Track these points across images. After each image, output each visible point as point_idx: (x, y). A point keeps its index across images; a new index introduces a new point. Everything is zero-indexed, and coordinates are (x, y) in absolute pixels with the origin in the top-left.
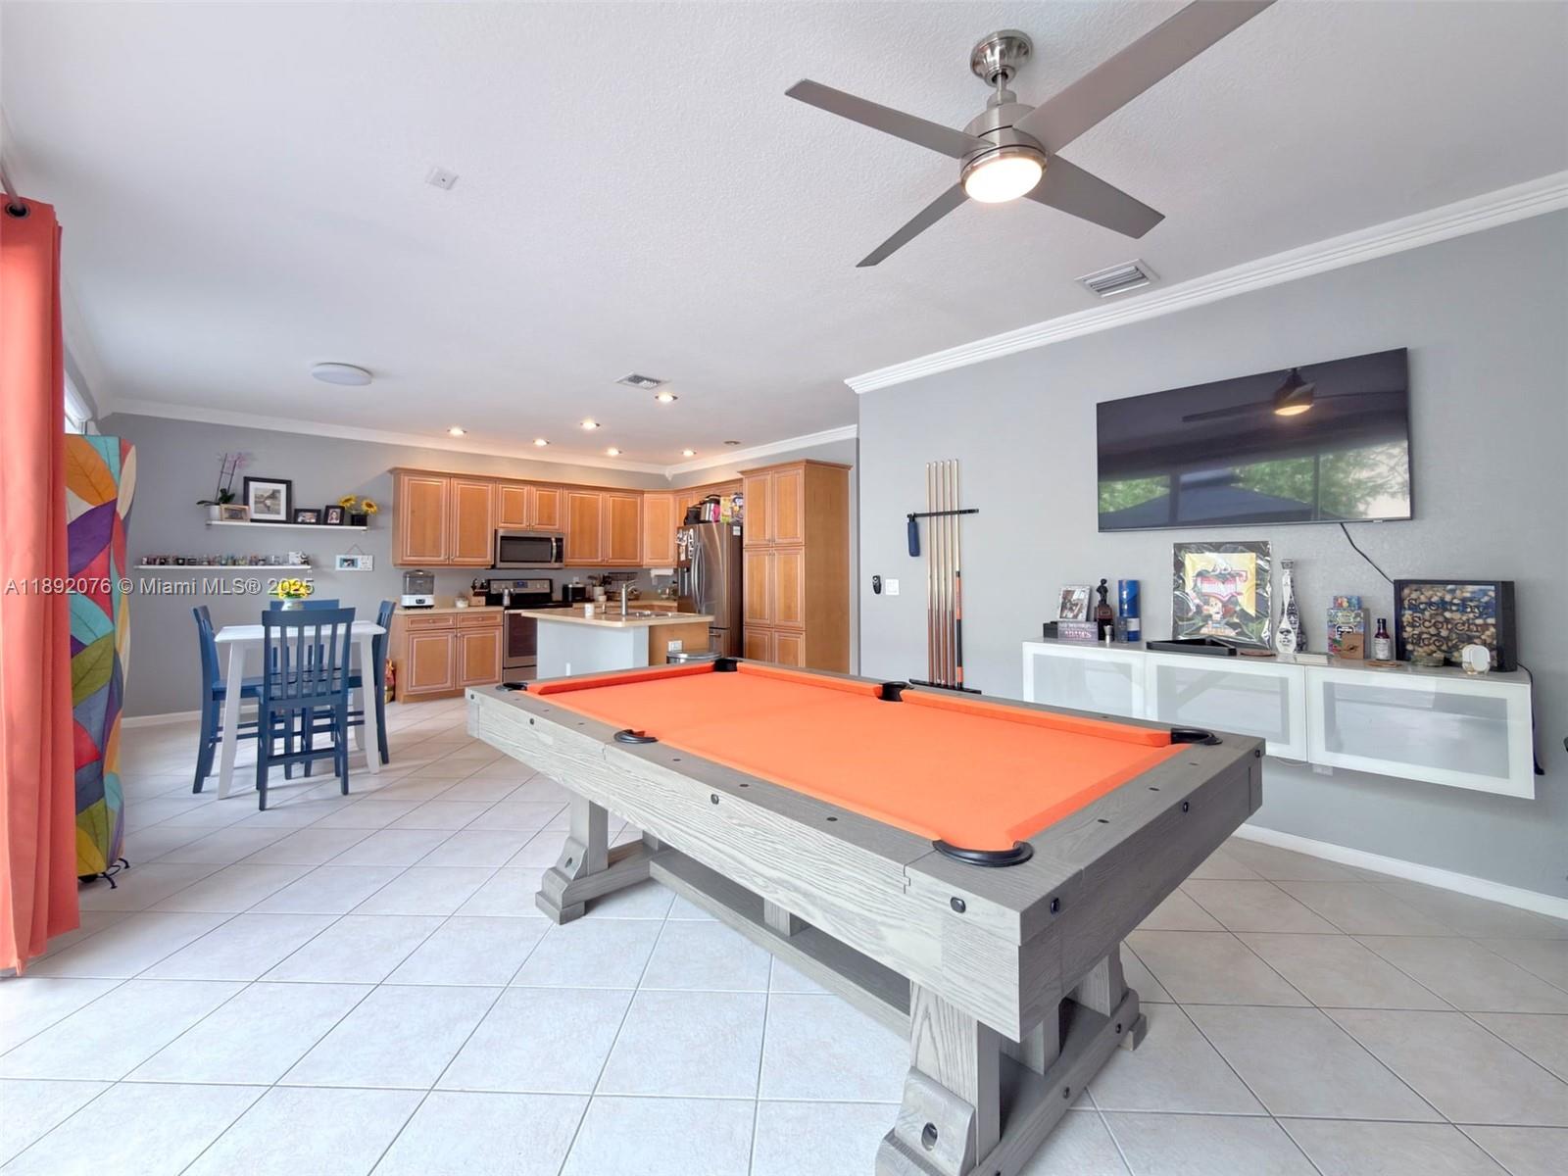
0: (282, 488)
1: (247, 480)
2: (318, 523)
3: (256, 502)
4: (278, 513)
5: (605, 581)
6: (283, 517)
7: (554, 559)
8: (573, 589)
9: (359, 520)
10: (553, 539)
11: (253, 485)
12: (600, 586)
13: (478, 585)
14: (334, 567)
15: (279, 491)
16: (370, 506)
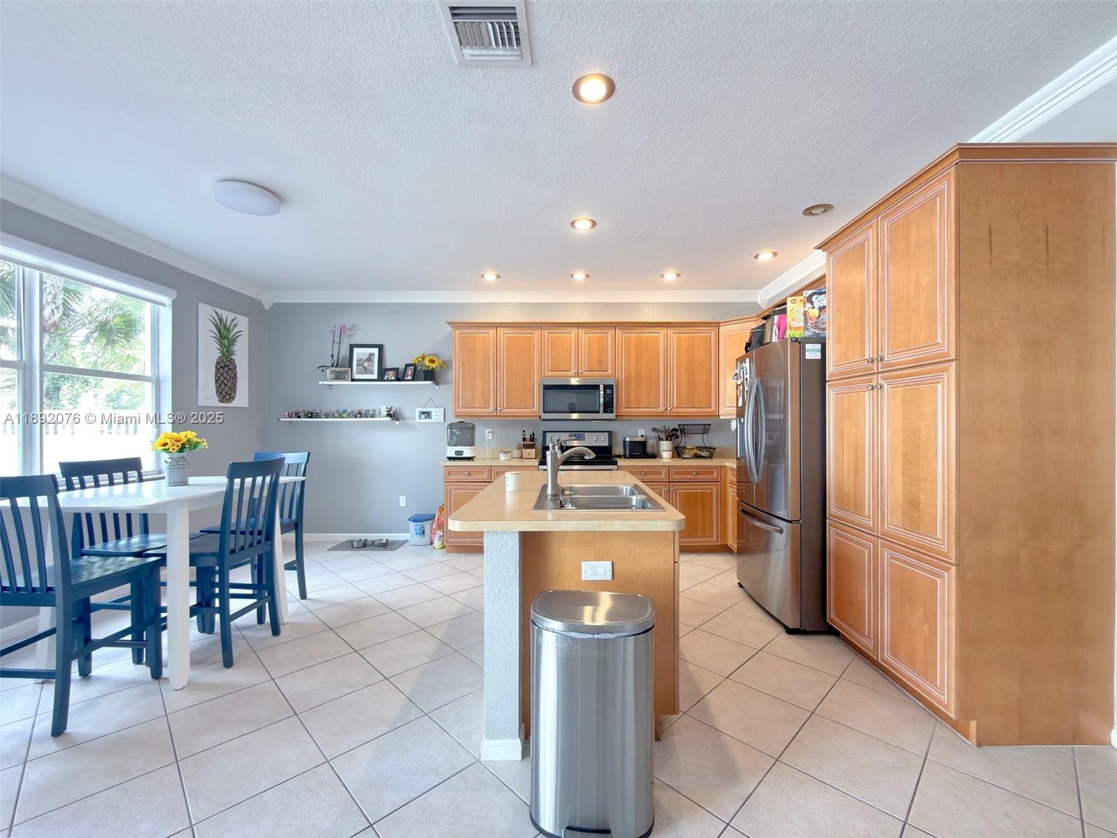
0: (376, 351)
1: (352, 347)
2: (398, 380)
3: (358, 365)
4: (373, 373)
5: (672, 435)
6: (375, 376)
7: (602, 409)
8: (630, 442)
9: (430, 375)
10: (602, 387)
11: (356, 350)
12: (667, 440)
13: (528, 437)
14: (415, 419)
15: (373, 355)
16: (432, 361)
